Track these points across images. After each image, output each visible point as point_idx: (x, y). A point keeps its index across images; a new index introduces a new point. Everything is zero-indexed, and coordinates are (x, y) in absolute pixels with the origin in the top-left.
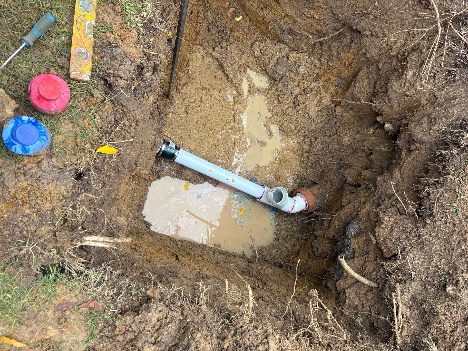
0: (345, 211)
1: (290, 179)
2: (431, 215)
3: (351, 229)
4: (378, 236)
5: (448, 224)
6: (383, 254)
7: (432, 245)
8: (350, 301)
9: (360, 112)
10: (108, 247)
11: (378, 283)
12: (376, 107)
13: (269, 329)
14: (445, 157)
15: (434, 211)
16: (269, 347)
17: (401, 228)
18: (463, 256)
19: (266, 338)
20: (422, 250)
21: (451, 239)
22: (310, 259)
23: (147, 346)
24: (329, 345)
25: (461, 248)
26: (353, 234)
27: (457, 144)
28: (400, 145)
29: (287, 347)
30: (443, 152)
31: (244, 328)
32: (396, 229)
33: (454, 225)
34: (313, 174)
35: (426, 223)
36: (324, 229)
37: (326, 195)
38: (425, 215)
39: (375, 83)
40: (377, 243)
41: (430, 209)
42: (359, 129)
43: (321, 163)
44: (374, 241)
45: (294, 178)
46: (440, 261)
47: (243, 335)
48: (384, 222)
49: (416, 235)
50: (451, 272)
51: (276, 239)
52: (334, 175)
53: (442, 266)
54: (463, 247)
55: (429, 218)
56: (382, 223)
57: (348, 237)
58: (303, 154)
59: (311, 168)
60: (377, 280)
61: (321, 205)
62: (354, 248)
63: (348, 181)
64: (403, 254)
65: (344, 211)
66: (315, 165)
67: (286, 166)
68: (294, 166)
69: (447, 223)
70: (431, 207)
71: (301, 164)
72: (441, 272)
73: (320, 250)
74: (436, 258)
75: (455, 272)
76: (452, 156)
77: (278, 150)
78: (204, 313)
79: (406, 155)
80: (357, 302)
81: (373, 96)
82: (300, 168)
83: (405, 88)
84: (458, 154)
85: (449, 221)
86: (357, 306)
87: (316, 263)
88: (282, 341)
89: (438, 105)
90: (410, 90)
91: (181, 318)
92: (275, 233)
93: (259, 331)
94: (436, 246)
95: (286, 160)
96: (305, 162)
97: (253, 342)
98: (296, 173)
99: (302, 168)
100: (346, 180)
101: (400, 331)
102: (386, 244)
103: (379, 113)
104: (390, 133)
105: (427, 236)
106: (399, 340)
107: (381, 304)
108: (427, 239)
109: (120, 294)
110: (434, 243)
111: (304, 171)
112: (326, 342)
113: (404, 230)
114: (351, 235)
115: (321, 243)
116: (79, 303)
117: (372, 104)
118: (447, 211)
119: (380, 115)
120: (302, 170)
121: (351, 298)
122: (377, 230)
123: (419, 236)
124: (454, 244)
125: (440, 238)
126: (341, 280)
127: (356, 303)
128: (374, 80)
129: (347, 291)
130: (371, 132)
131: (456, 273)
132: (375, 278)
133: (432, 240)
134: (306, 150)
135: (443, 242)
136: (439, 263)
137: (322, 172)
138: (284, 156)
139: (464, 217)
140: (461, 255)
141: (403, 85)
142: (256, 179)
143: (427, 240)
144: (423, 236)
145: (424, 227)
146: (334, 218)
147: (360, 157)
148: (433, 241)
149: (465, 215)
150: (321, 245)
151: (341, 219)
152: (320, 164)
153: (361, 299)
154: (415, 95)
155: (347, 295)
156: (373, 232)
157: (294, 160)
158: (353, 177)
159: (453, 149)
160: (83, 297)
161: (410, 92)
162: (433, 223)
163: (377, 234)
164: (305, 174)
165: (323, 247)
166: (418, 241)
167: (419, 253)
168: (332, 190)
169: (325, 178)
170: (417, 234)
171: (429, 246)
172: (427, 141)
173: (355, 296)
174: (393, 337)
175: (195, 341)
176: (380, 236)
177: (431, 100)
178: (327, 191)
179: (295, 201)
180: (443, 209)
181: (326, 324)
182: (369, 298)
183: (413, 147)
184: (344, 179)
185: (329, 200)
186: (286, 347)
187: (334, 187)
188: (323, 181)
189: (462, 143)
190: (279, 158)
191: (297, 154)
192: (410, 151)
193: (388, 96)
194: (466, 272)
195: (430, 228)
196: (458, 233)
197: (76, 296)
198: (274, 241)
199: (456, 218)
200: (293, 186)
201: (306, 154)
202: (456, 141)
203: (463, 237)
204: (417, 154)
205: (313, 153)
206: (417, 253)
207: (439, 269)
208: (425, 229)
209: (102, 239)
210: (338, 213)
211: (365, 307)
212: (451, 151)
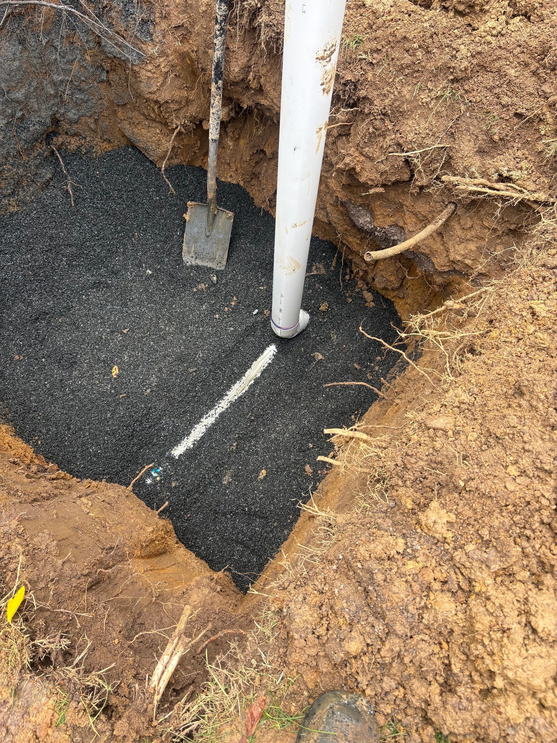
2: (355, 86)
3: (361, 221)
4: (372, 180)
5: (374, 61)
6: (404, 181)
7: (402, 97)
8: (468, 256)
9: (195, 152)
10: (182, 650)
11: (450, 203)
12: (184, 126)
13: (420, 418)
14: (271, 37)
15: (349, 78)
16: (442, 430)
17: (366, 140)
18: (429, 49)
19: (429, 429)
20: (406, 117)
21: (398, 63)
22: (403, 298)
23: (347, 645)
24: (491, 322)
25: (415, 49)
26: (368, 219)
27: (255, 13)
28: (250, 103)
29: (456, 396)
30: (263, 37)
31: (399, 463)
32: (367, 149)
33: (378, 51)
35: (365, 98)
38: (354, 95)
39: (147, 117)
40: (384, 186)
41: (345, 85)
42: (223, 161)
44: (381, 190)
46: (430, 91)
47: (409, 466)
48: (352, 165)
49: (381, 119)
50: (451, 77)
53: (439, 89)
54: (416, 45)
55: (360, 90)
56: (354, 169)
57: (372, 228)
60: (444, 203)
62: (391, 223)
64: (405, 149)
69: (371, 63)
70: (342, 81)
72: (447, 94)
73: (392, 278)
74: (424, 97)
75: (451, 70)
76: (271, 26)
78: (348, 522)
79: (266, 98)
80: (472, 246)
81: (166, 124)
83: (154, 73)
84: (270, 15)
85: (370, 58)
86: (477, 248)
87: (412, 289)
88: (446, 403)
89: (193, 27)
90: (159, 66)
91: (335, 567)
93: (415, 437)
94: (405, 91)
97: (427, 454)
101: (525, 191)
102: (386, 172)
103: (198, 123)
104: (233, 114)
105: (387, 101)
106: (542, 196)
107: (483, 207)
108: (390, 103)
109: (260, 656)
110: (399, 93)
112: (484, 325)
113: (370, 137)
114: (370, 223)
115: (381, 273)
116: (244, 733)
117: (176, 131)
118: (354, 56)
119: (201, 122)
121: (463, 253)
122: (362, 179)
123: (384, 115)
124: (407, 59)
125: (393, 81)
126: (434, 260)
127: (474, 248)
128: (142, 117)
129: (453, 256)
130: (231, 144)
131: (454, 68)
132: (441, 205)
133: (394, 95)
135: (401, 78)
136: (433, 94)
139: (369, 31)
140: (428, 52)
141: (149, 74)
143: (393, 104)
144: (384, 108)
145: (371, 103)
146: (344, 242)
147: (266, 171)
148: (396, 93)
149: (365, 29)
150: (384, 273)
151: (346, 230)
153: (468, 237)
154: (171, 58)
155: (458, 258)
156: (366, 187)
159: (260, 20)
160: (239, 723)
161: (163, 65)
162: (367, 86)
163: (370, 183)
165: (387, 272)
166: (392, 119)
167: (410, 122)
170: (379, 117)
171: (403, 103)
172: (248, 59)
173: (462, 246)
174: (535, 206)
175: (368, 559)
176: (373, 178)
177: (183, 34)
180: (350, 64)
181: (466, 315)
182: (469, 224)
183: (254, 85)
186: (457, 400)
189: (253, 3)
192: (260, 90)
193: (167, 102)
194: (457, 52)
195: (376, 93)
196: (392, 47)
197: (232, 733)
199: (368, 46)
202: (250, 11)
203: (399, 42)
204: (266, 80)
206: (410, 126)
207: (443, 96)
208: (375, 102)
209: (165, 658)
211: (482, 235)
212: (263, 25)
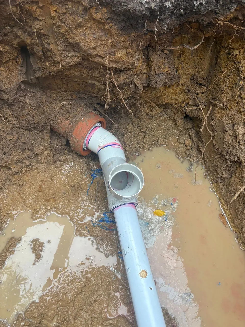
0: (92, 44)
1: (65, 170)
34: (40, 141)
36: (131, 78)
37: (63, 106)
43: (15, 137)
45: (62, 165)
51: (156, 143)
52: (23, 108)
58: (16, 173)
59: (32, 150)
61: (83, 105)
63: (24, 78)
65: (95, 48)
66: (24, 146)
67: (49, 187)
68: (42, 174)
71: (34, 167)
77: (33, 214)
82: (41, 165)
92: (149, 150)
95: (41, 193)
96: (28, 163)
98: (52, 167)
99: (38, 162)
100: (23, 82)
111: (42, 157)
120: (42, 161)
134: (7, 171)
137: (29, 130)
138: (36, 200)
142: (100, 222)
152: (18, 139)
157: (34, 180)
158: (10, 72)
164: (46, 153)
168: (50, 100)
169: (36, 121)
178: (57, 107)
179: (102, 146)
184: (23, 87)
185: (69, 97)
187: (44, 100)
188: (43, 120)
190: (44, 205)
191: (21, 183)
198: (160, 146)
200: (74, 161)
201: (14, 169)
205: (6, 160)
210: (101, 60)
